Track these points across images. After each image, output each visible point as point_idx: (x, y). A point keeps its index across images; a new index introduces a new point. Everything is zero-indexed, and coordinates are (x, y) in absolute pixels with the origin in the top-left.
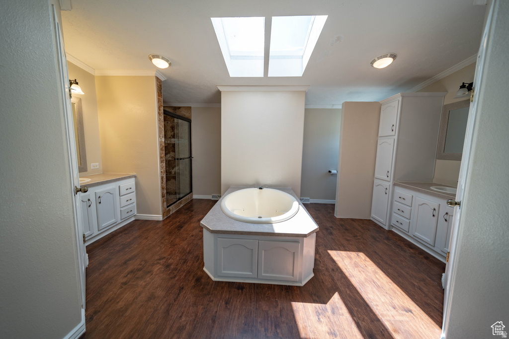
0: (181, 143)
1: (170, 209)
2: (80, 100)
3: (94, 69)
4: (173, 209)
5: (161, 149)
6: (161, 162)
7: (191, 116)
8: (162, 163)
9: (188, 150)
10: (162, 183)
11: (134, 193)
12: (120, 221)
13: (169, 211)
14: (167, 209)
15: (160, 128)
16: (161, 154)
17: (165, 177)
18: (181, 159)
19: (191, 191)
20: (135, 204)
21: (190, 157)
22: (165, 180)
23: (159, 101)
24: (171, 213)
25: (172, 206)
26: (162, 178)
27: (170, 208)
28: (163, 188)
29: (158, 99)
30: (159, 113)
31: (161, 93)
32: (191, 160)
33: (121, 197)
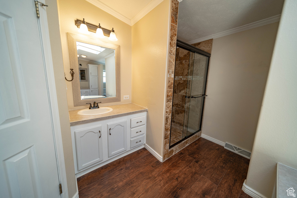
0: (197, 80)
1: (173, 150)
2: (119, 47)
3: (130, 20)
4: (177, 150)
5: (169, 87)
6: (168, 101)
7: (211, 50)
8: (169, 103)
9: (202, 87)
10: (166, 124)
11: (145, 126)
12: (129, 149)
13: (172, 151)
14: (170, 150)
15: (170, 62)
16: (168, 92)
17: (170, 117)
18: (192, 97)
19: (200, 129)
20: (145, 135)
21: (204, 95)
22: (169, 121)
23: (172, 28)
24: (174, 154)
25: (176, 146)
26: (167, 119)
27: (173, 148)
28: (166, 130)
29: (172, 26)
30: (170, 43)
31: (176, 18)
32: (204, 98)
33: (132, 129)
